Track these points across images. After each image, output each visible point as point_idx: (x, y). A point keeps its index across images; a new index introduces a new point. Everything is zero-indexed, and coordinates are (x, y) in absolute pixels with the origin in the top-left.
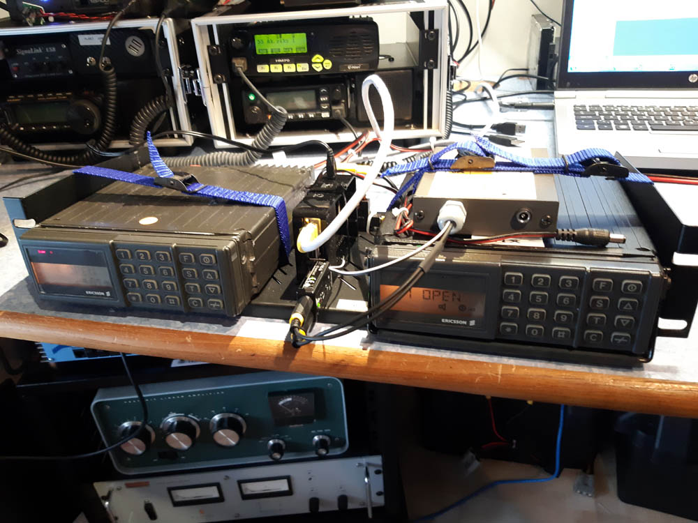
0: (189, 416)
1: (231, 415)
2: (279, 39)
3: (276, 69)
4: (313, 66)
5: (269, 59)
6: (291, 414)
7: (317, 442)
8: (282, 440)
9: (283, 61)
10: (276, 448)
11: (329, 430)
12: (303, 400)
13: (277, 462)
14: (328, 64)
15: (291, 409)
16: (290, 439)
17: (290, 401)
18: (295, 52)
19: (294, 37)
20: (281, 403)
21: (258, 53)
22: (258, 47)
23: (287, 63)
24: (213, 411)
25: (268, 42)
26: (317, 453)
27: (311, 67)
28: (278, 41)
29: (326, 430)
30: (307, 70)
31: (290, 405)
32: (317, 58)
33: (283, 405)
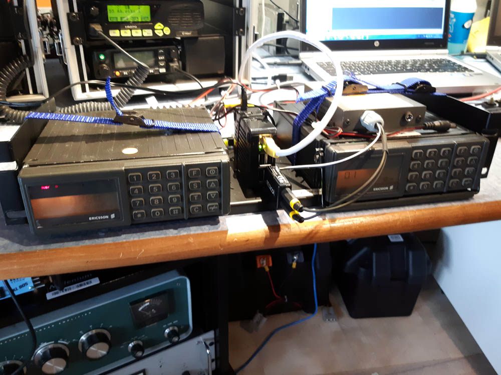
0: (59, 342)
1: (99, 331)
2: (127, 10)
3: (126, 33)
4: (156, 32)
5: (120, 25)
6: (149, 315)
7: (168, 334)
8: (140, 340)
9: (131, 27)
10: (136, 348)
11: (177, 321)
12: (158, 302)
13: (139, 359)
14: (167, 31)
15: (148, 312)
16: (146, 337)
17: (148, 306)
18: (140, 20)
19: (139, 8)
20: (140, 309)
21: (109, 20)
22: (110, 15)
23: (134, 29)
24: (81, 332)
25: (118, 11)
26: (171, 342)
27: (154, 33)
28: (126, 12)
29: (174, 322)
30: (151, 35)
31: (148, 308)
32: (159, 26)
33: (142, 310)
